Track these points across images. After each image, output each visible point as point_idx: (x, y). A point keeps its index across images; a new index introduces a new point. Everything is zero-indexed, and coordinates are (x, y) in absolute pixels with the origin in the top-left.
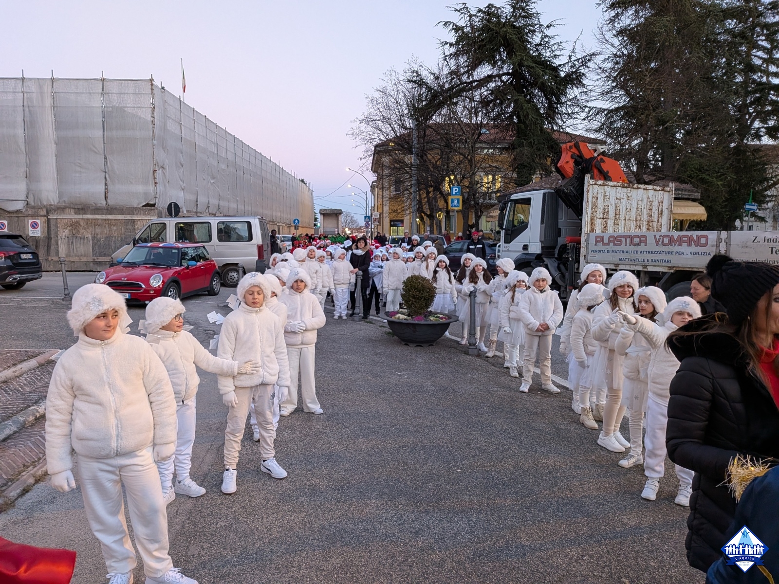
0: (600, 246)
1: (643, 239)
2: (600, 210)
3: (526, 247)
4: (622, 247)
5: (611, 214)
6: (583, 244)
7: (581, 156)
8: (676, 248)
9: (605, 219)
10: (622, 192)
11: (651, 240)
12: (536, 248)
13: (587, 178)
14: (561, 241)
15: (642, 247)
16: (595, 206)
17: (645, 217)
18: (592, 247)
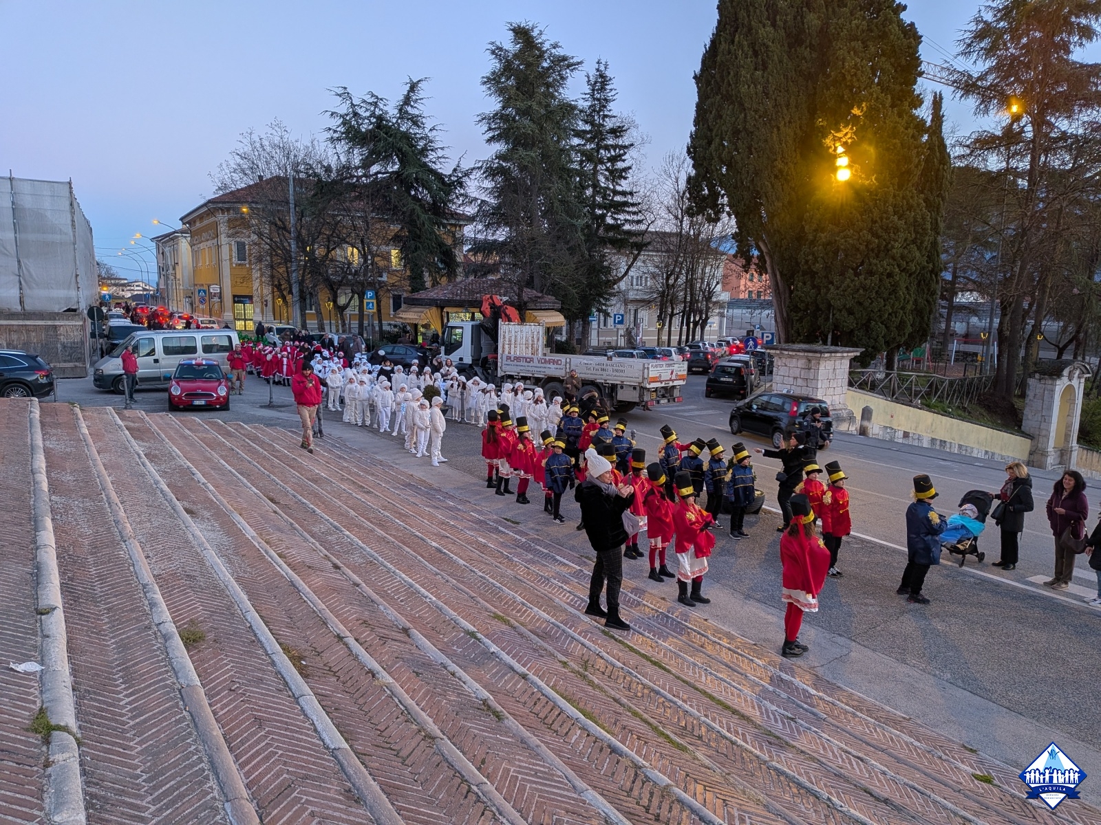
0: (509, 362)
1: (532, 360)
2: (507, 339)
3: (461, 359)
4: (521, 363)
5: (513, 342)
6: (499, 360)
7: (494, 304)
8: (548, 365)
9: (510, 344)
10: (518, 328)
11: (536, 360)
12: (468, 360)
13: (500, 321)
14: (483, 355)
15: (531, 364)
16: (504, 337)
17: (530, 342)
18: (504, 362)
